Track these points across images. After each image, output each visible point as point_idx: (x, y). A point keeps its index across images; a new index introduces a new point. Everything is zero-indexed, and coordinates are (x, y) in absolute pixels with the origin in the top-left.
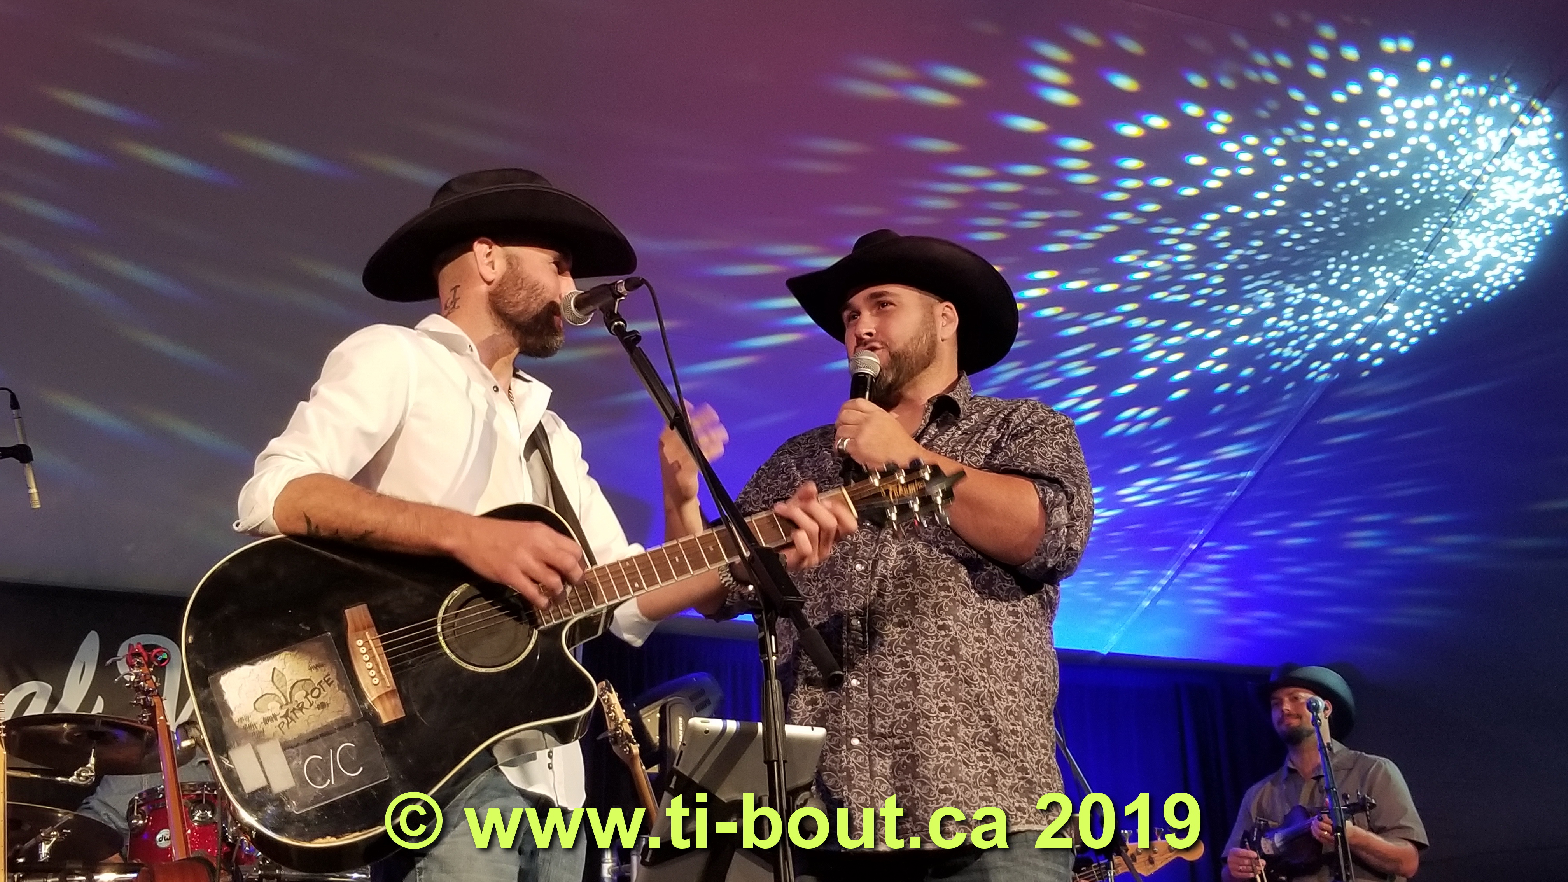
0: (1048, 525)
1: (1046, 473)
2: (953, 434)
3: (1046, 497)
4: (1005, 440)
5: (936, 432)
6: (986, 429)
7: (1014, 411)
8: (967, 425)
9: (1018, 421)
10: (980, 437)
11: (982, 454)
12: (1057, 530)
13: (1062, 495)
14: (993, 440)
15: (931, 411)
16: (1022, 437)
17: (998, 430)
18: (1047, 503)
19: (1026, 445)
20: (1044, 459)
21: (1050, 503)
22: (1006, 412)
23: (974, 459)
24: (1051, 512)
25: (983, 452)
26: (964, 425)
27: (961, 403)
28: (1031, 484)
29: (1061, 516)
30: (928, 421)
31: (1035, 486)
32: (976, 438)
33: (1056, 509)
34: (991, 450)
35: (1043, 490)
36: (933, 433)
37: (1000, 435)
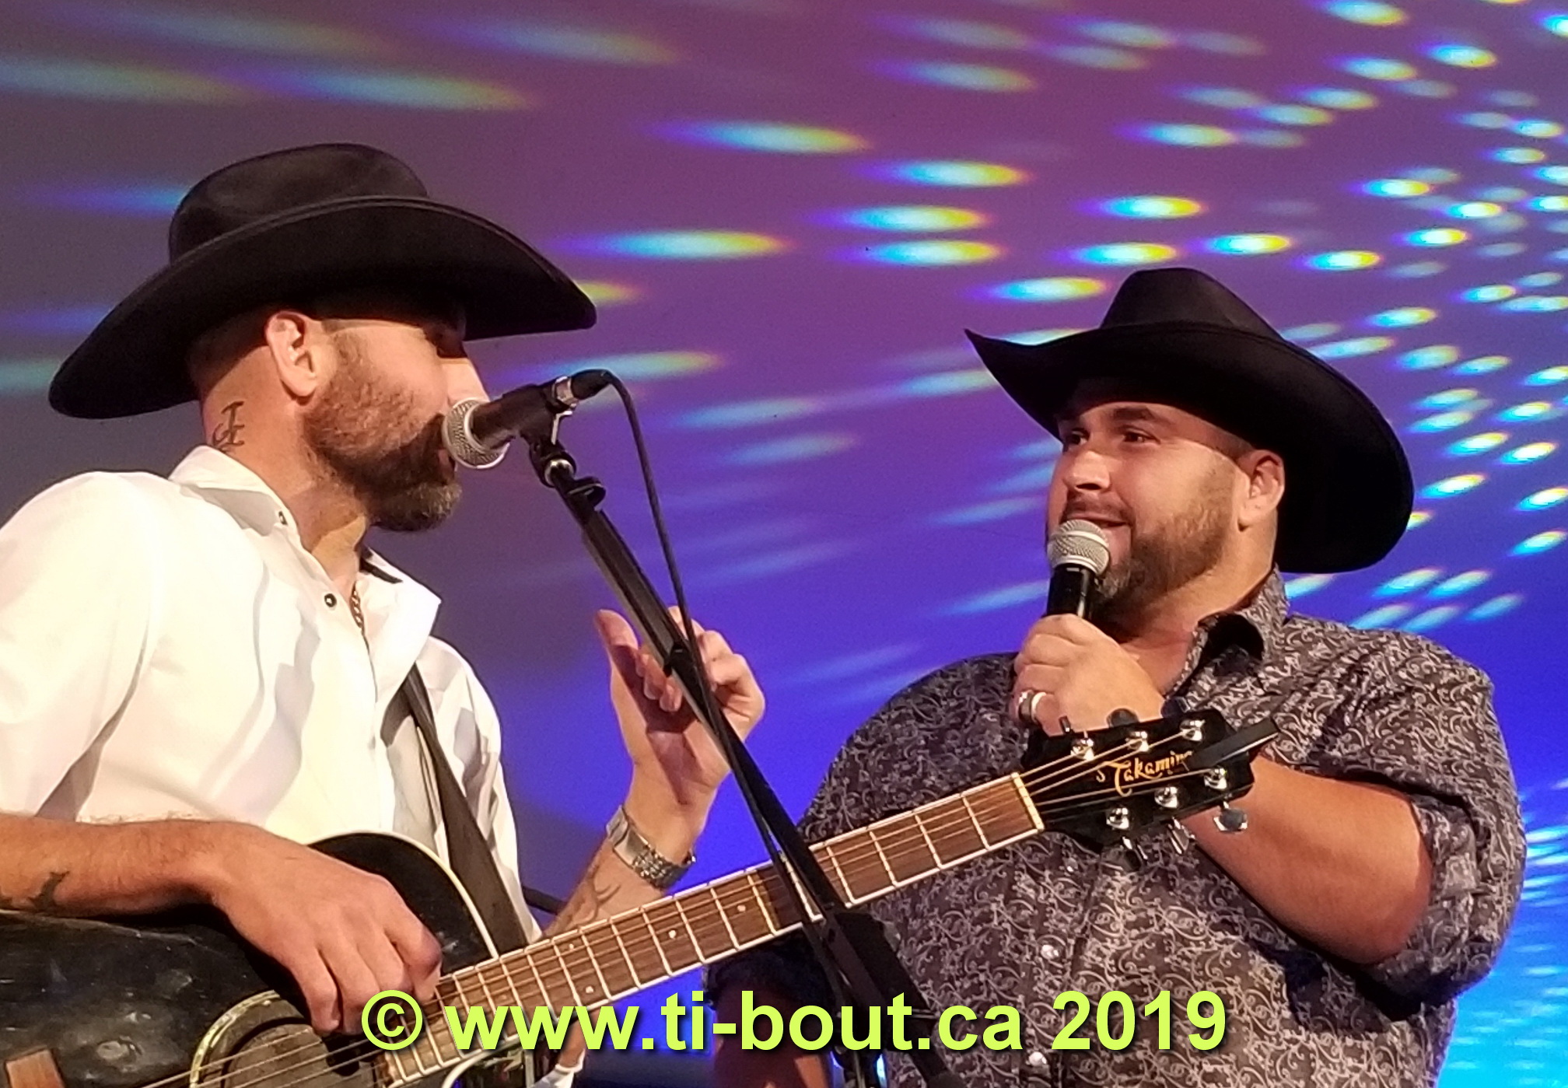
0: (1435, 889)
1: (1435, 780)
2: (1246, 694)
3: (1433, 832)
4: (1351, 709)
5: (1213, 687)
6: (1312, 686)
7: (1373, 652)
8: (1275, 675)
9: (1380, 674)
10: (1302, 702)
11: (1304, 737)
12: (1454, 899)
13: (1467, 830)
14: (1328, 707)
15: (1203, 643)
16: (1387, 704)
17: (1340, 686)
18: (1437, 845)
19: (1395, 720)
20: (1431, 751)
21: (1441, 846)
22: (1355, 655)
23: (1287, 746)
24: (1444, 864)
25: (1305, 732)
26: (1270, 676)
27: (1265, 632)
28: (1406, 805)
29: (1462, 873)
30: (1196, 663)
31: (1413, 810)
32: (1291, 703)
33: (1453, 858)
34: (1322, 729)
35: (1429, 817)
36: (1207, 687)
37: (1342, 698)
